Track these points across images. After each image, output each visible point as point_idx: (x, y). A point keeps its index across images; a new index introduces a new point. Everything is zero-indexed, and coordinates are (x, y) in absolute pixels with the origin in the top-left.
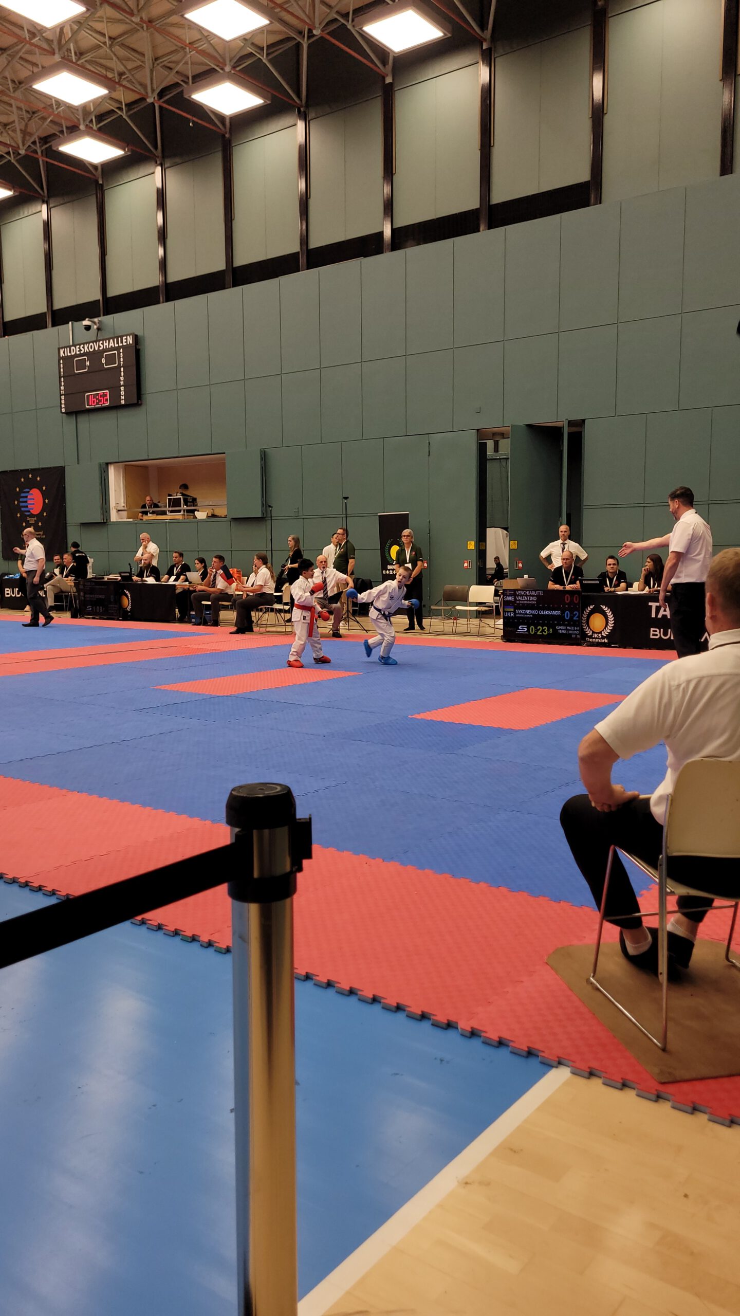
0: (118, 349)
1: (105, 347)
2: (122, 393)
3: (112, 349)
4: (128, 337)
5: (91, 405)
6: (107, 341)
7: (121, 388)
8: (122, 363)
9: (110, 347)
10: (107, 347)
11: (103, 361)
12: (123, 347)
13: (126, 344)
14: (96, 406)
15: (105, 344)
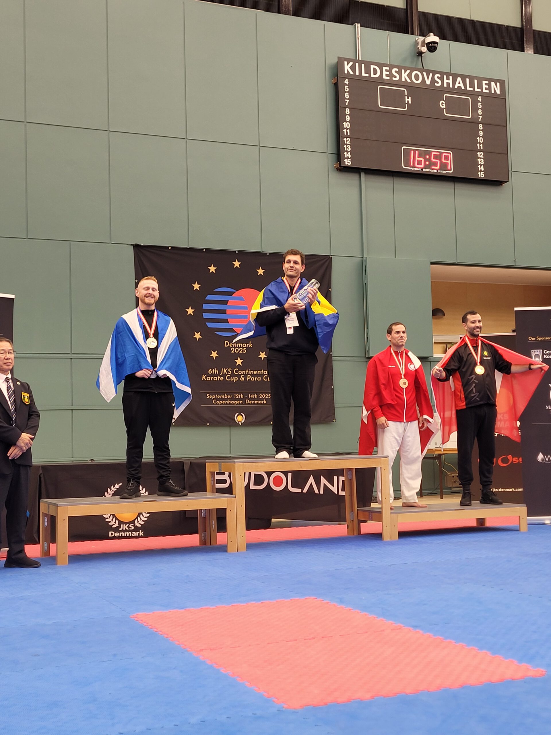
0: (474, 95)
1: (445, 85)
2: (481, 161)
3: (459, 91)
4: (493, 84)
5: (414, 166)
6: (451, 77)
7: (479, 153)
8: (481, 117)
9: (456, 87)
10: (451, 86)
11: (442, 105)
12: (481, 94)
13: (488, 91)
14: (424, 170)
15: (446, 81)
